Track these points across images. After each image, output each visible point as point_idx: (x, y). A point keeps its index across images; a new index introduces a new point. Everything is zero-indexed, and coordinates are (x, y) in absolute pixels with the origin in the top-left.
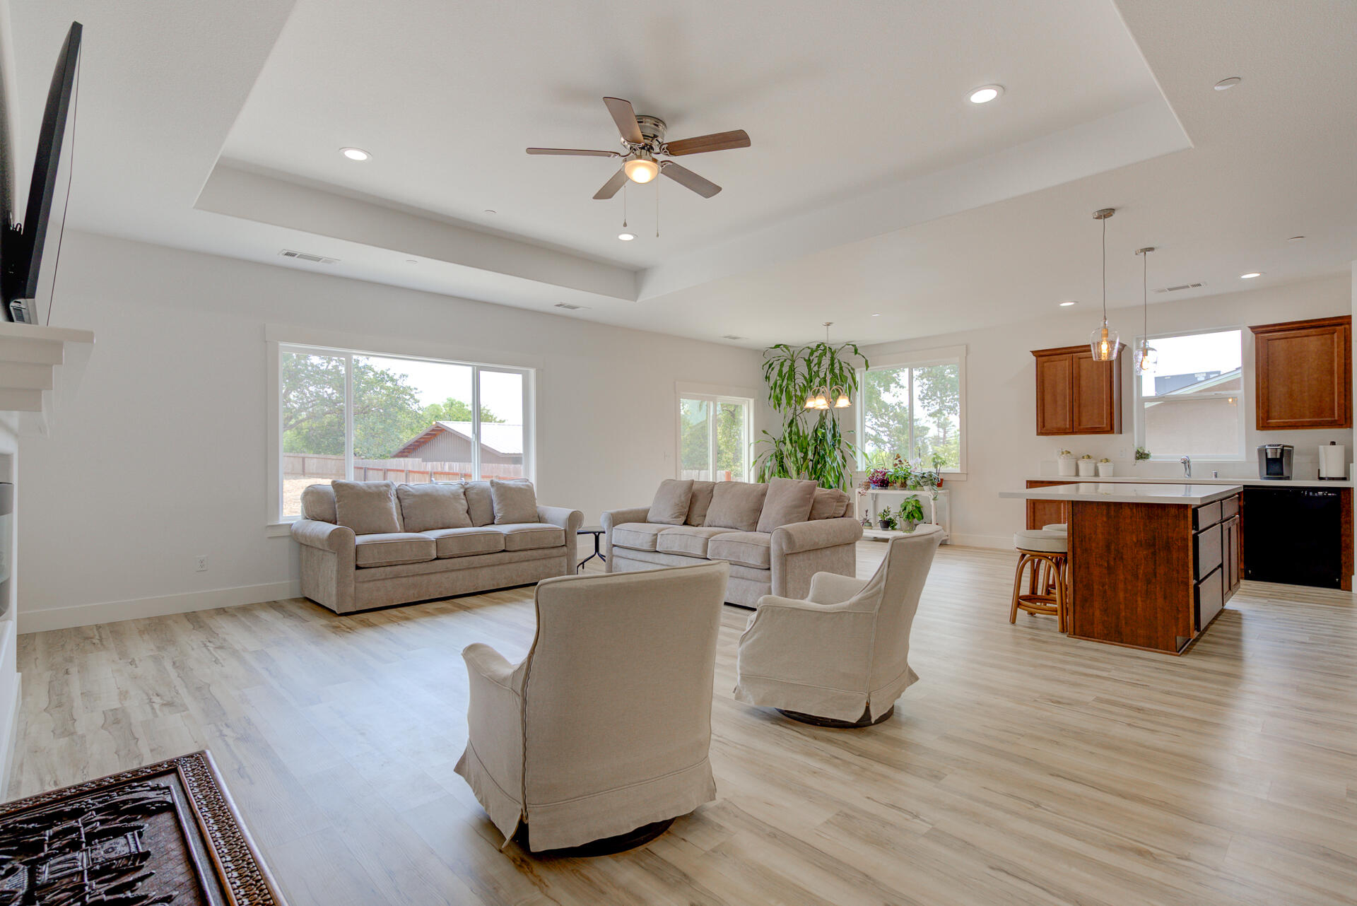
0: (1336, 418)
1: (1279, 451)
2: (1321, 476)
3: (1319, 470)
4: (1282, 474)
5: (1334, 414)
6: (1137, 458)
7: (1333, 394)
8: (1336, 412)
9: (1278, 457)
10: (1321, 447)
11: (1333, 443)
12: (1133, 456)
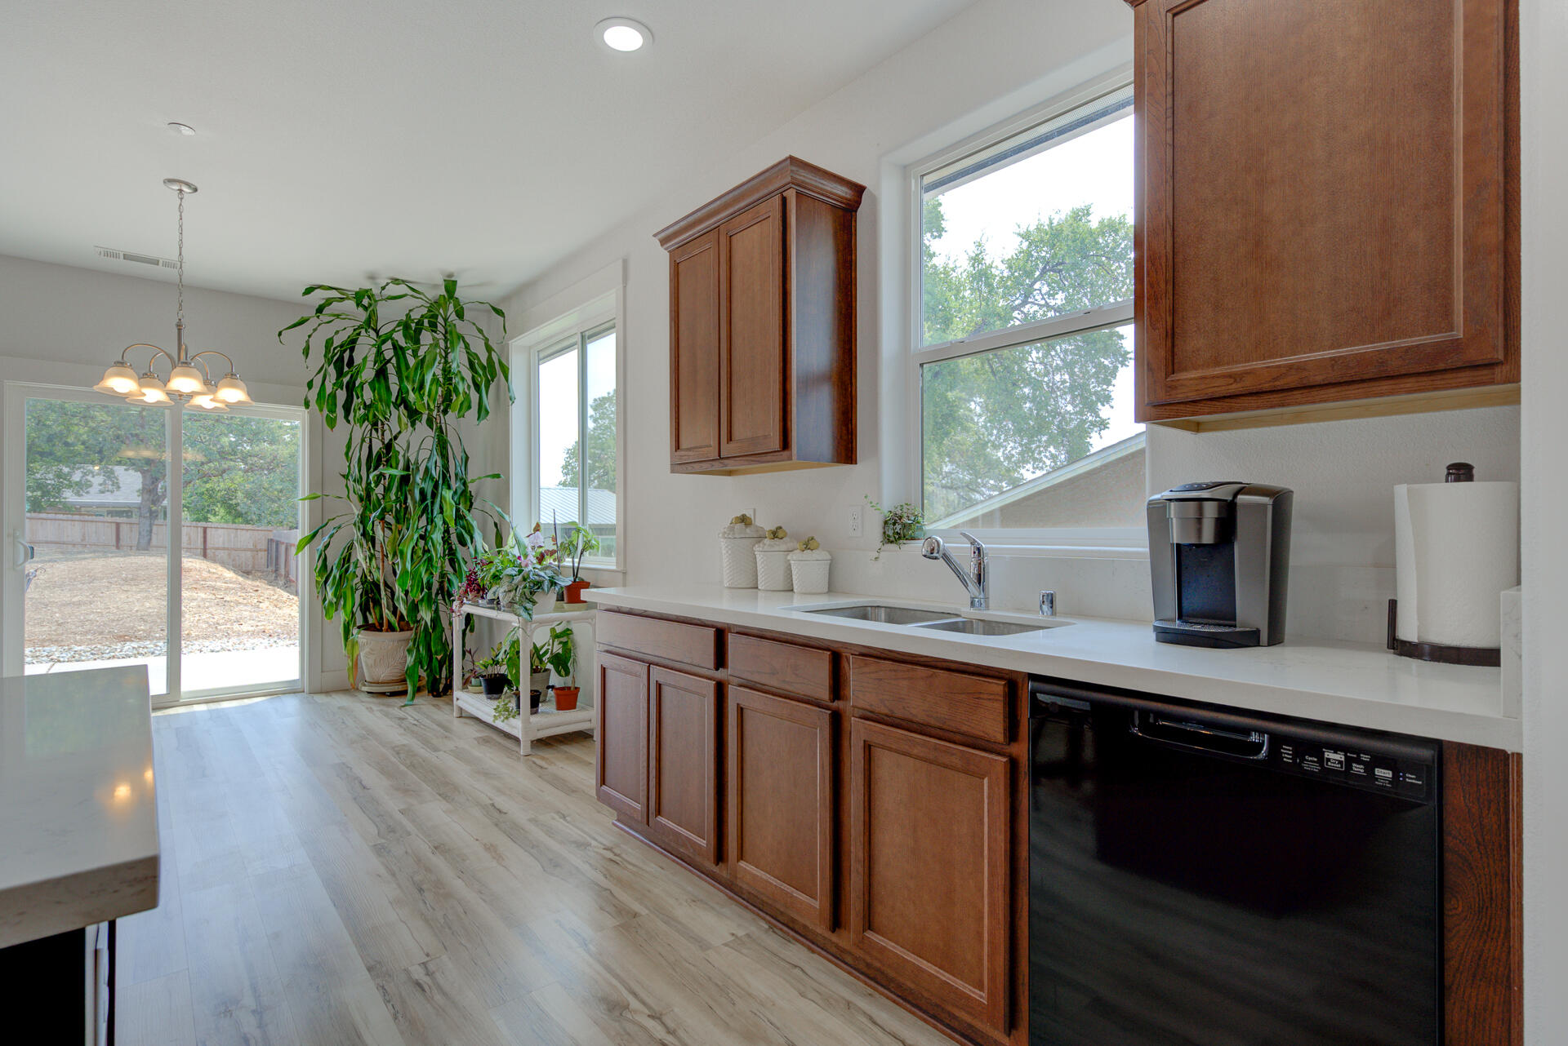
0: (1459, 333)
1: (1211, 511)
2: (1408, 631)
3: (1393, 605)
4: (1229, 617)
5: (1447, 311)
6: (888, 540)
7: (1446, 201)
8: (1459, 294)
9: (1208, 537)
10: (1401, 491)
11: (1461, 472)
12: (875, 532)
